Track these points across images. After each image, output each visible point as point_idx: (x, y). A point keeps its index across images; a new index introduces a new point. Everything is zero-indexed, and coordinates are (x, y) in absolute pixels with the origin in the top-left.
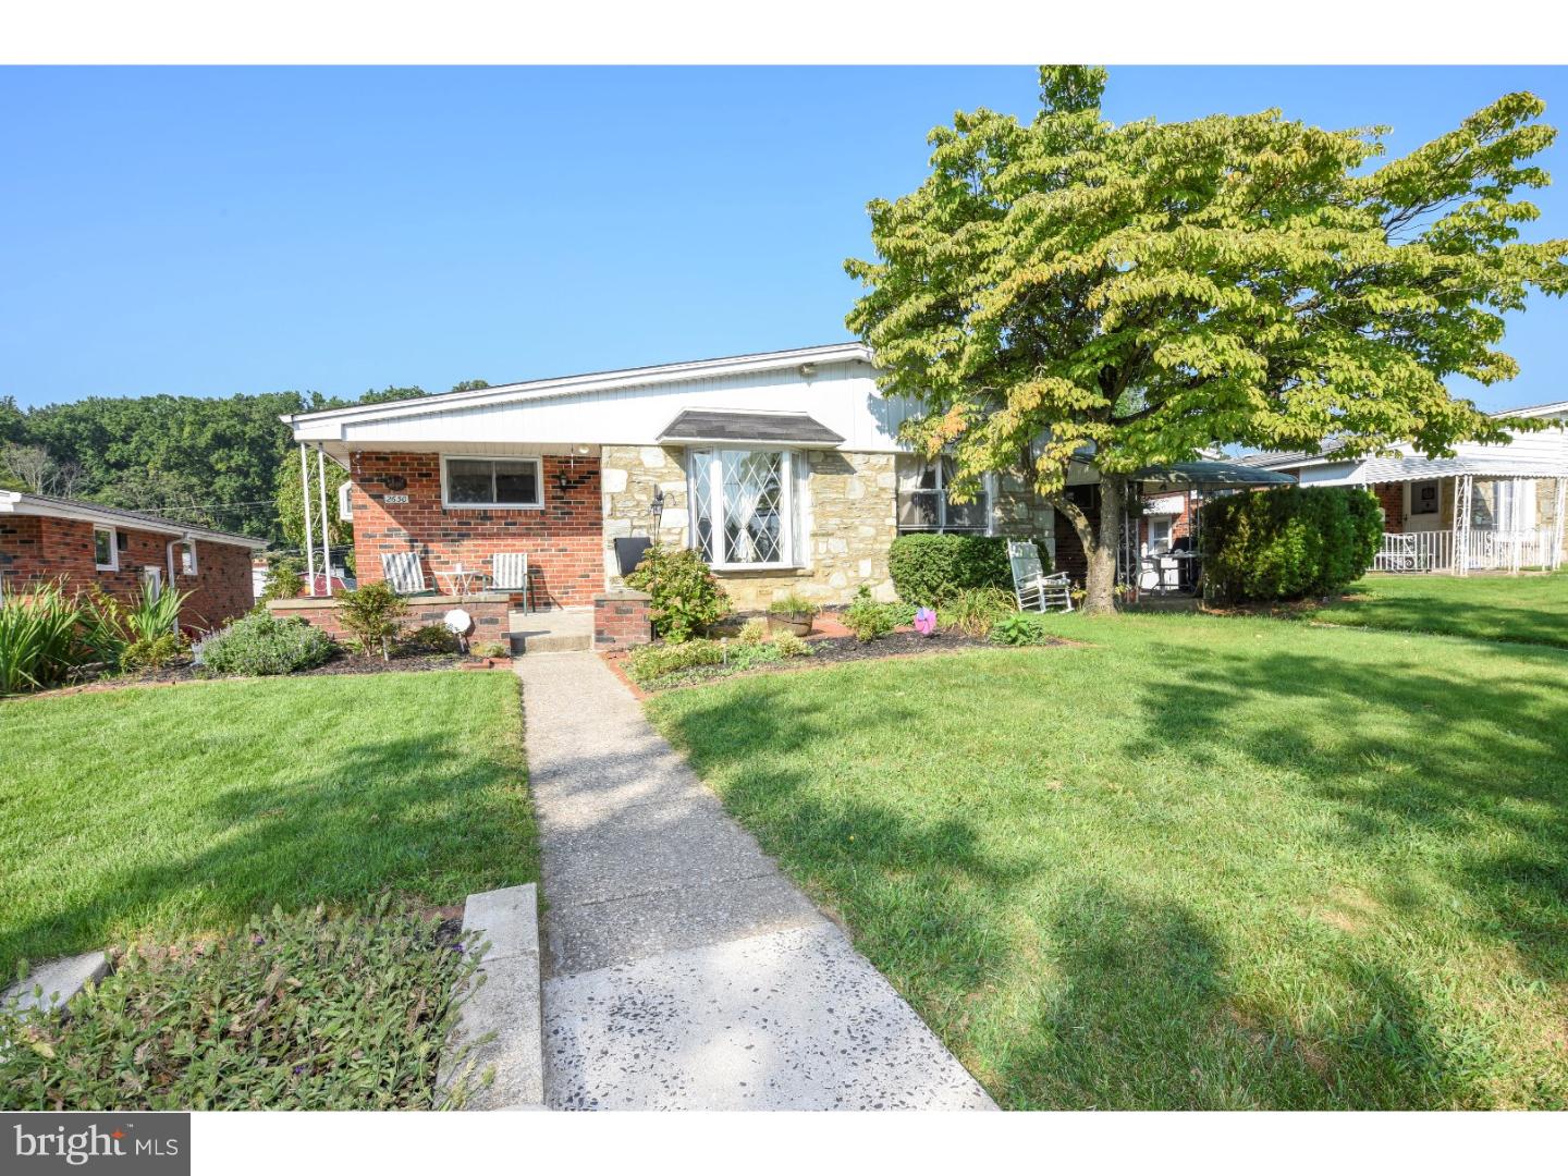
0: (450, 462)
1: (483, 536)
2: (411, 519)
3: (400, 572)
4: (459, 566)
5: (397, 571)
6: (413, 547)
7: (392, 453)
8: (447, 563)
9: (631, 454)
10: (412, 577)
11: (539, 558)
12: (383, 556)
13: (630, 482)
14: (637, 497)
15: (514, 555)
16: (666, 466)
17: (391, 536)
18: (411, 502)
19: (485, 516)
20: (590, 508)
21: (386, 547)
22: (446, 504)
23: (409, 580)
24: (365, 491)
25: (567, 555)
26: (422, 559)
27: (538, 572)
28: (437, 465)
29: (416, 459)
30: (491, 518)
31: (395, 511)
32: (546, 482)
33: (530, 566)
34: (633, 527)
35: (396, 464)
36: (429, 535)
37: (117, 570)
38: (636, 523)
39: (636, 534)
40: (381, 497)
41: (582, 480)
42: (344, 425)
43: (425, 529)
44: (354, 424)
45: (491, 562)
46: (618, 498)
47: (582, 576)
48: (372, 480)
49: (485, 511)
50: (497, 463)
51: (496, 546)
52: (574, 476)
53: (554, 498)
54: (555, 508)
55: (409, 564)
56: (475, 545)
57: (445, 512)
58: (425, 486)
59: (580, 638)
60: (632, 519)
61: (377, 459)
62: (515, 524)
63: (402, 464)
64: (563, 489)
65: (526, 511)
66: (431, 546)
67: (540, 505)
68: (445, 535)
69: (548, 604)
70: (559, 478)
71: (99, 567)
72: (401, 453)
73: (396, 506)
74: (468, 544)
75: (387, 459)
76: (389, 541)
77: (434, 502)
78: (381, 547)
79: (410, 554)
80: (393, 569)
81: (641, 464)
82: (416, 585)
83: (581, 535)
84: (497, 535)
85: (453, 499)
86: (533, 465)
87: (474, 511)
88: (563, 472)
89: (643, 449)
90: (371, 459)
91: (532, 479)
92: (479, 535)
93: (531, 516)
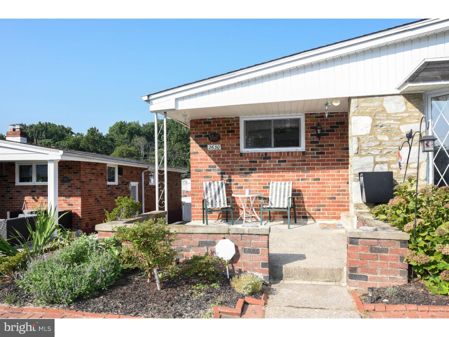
0: (247, 123)
1: (265, 170)
2: (222, 159)
3: (213, 194)
4: (247, 191)
5: (211, 193)
6: (222, 177)
7: (212, 119)
8: (242, 188)
9: (376, 103)
10: (219, 197)
11: (300, 185)
12: (204, 183)
13: (374, 126)
14: (380, 138)
15: (283, 183)
16: (406, 111)
17: (210, 170)
18: (222, 149)
19: (266, 157)
20: (338, 149)
21: (208, 177)
22: (243, 150)
23: (218, 200)
24: (197, 143)
25: (320, 183)
26: (226, 185)
27: (299, 195)
28: (238, 124)
29: (226, 122)
30: (269, 158)
31: (214, 155)
32: (306, 132)
33: (294, 191)
34: (376, 163)
35: (215, 126)
36: (232, 170)
37: (117, 184)
38: (378, 159)
39: (378, 169)
40: (206, 146)
41: (332, 128)
42: (177, 100)
43: (230, 166)
44: (183, 98)
45: (268, 187)
46: (362, 139)
47: (331, 198)
48: (201, 136)
49: (266, 153)
50: (275, 121)
51: (272, 177)
52: (326, 127)
53: (312, 142)
54: (312, 150)
55: (219, 189)
56: (258, 176)
57: (241, 154)
58: (230, 139)
59: (332, 270)
60: (375, 156)
61: (205, 123)
62: (285, 161)
63: (218, 125)
64: (318, 136)
65: (292, 153)
66: (233, 177)
67: (302, 148)
68: (241, 170)
69: (305, 217)
70: (316, 129)
71: (109, 183)
72: (218, 119)
73: (214, 152)
74: (254, 176)
75: (210, 123)
76: (209, 174)
77: (235, 148)
78: (205, 177)
79: (220, 182)
80: (209, 192)
81: (384, 110)
82: (222, 203)
83: (331, 168)
84: (273, 170)
85: (247, 146)
86: (298, 121)
87: (259, 153)
88: (318, 124)
89: (385, 98)
90: (201, 123)
91: (297, 130)
92: (262, 169)
93: (296, 157)
